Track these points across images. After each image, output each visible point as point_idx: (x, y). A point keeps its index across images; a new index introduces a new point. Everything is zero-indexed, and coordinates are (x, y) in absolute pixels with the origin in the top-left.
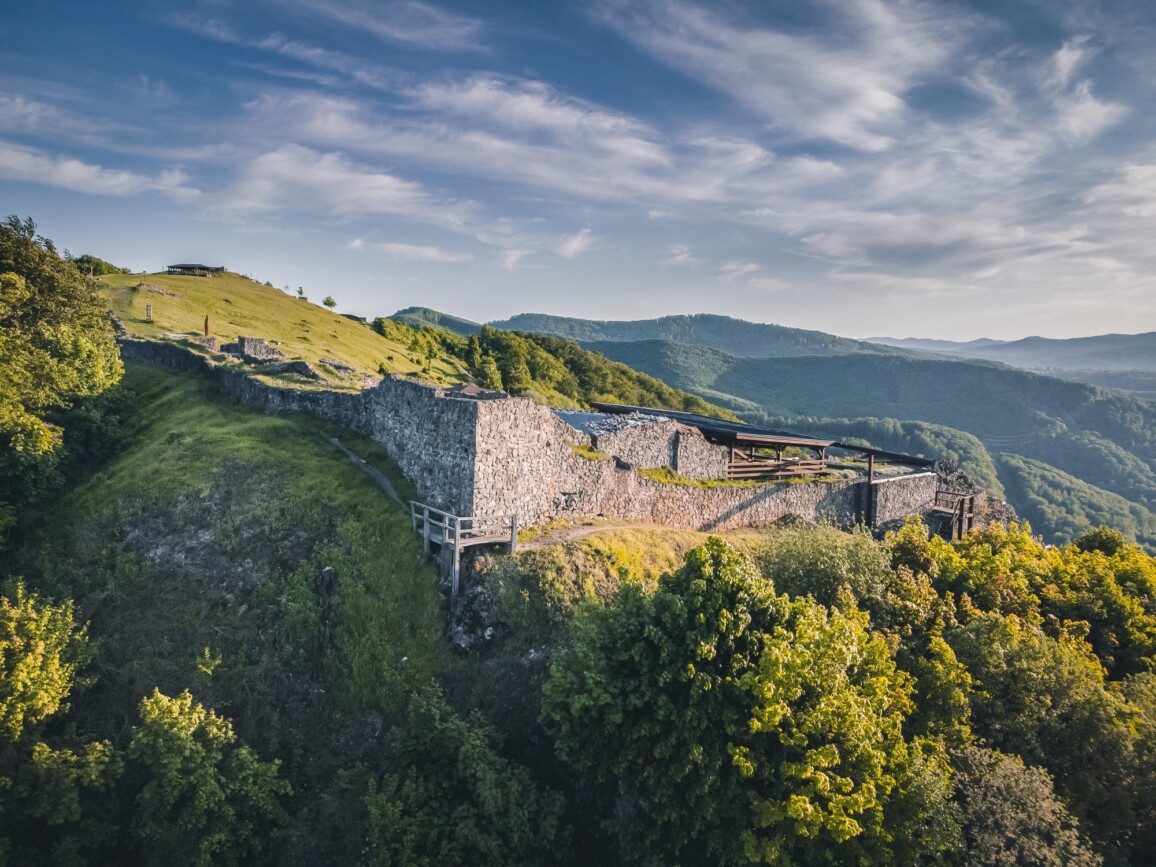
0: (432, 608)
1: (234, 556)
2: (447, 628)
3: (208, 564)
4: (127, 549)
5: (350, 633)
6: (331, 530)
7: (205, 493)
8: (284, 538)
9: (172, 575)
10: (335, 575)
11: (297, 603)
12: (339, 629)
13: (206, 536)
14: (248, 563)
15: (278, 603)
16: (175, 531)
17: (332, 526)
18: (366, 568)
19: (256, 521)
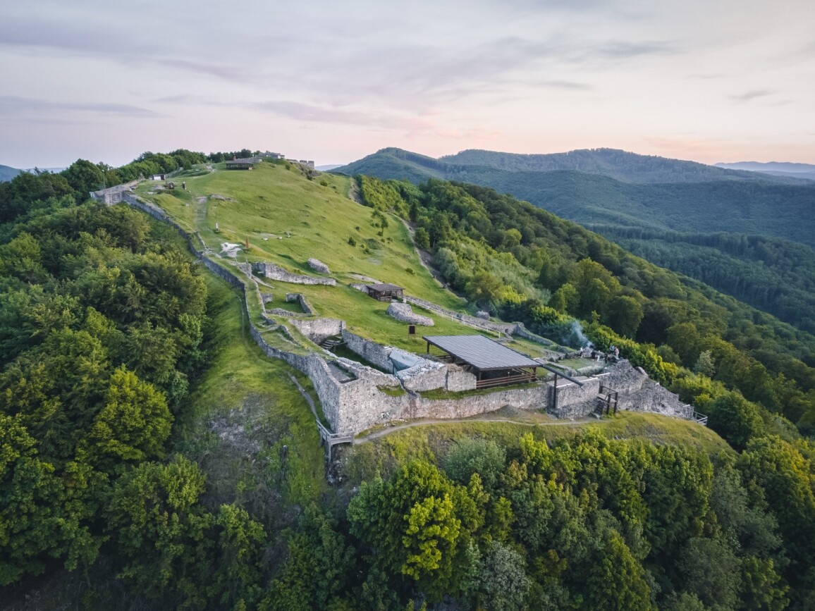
0: (322, 466)
1: (251, 438)
2: (326, 475)
3: (242, 442)
4: (213, 432)
5: (291, 474)
6: (286, 429)
7: (240, 409)
8: (270, 431)
9: (229, 446)
10: (287, 449)
11: (273, 460)
12: (288, 472)
13: (241, 429)
14: (256, 442)
15: (266, 460)
16: (230, 426)
17: (287, 427)
18: (299, 446)
19: (259, 423)
